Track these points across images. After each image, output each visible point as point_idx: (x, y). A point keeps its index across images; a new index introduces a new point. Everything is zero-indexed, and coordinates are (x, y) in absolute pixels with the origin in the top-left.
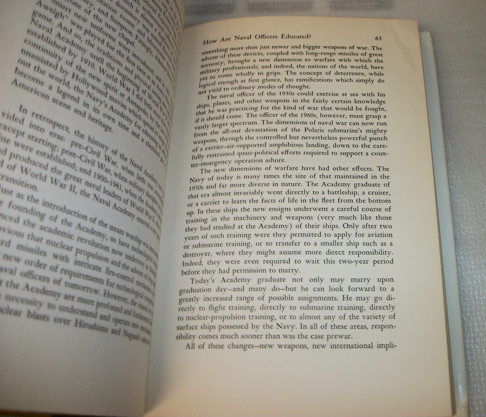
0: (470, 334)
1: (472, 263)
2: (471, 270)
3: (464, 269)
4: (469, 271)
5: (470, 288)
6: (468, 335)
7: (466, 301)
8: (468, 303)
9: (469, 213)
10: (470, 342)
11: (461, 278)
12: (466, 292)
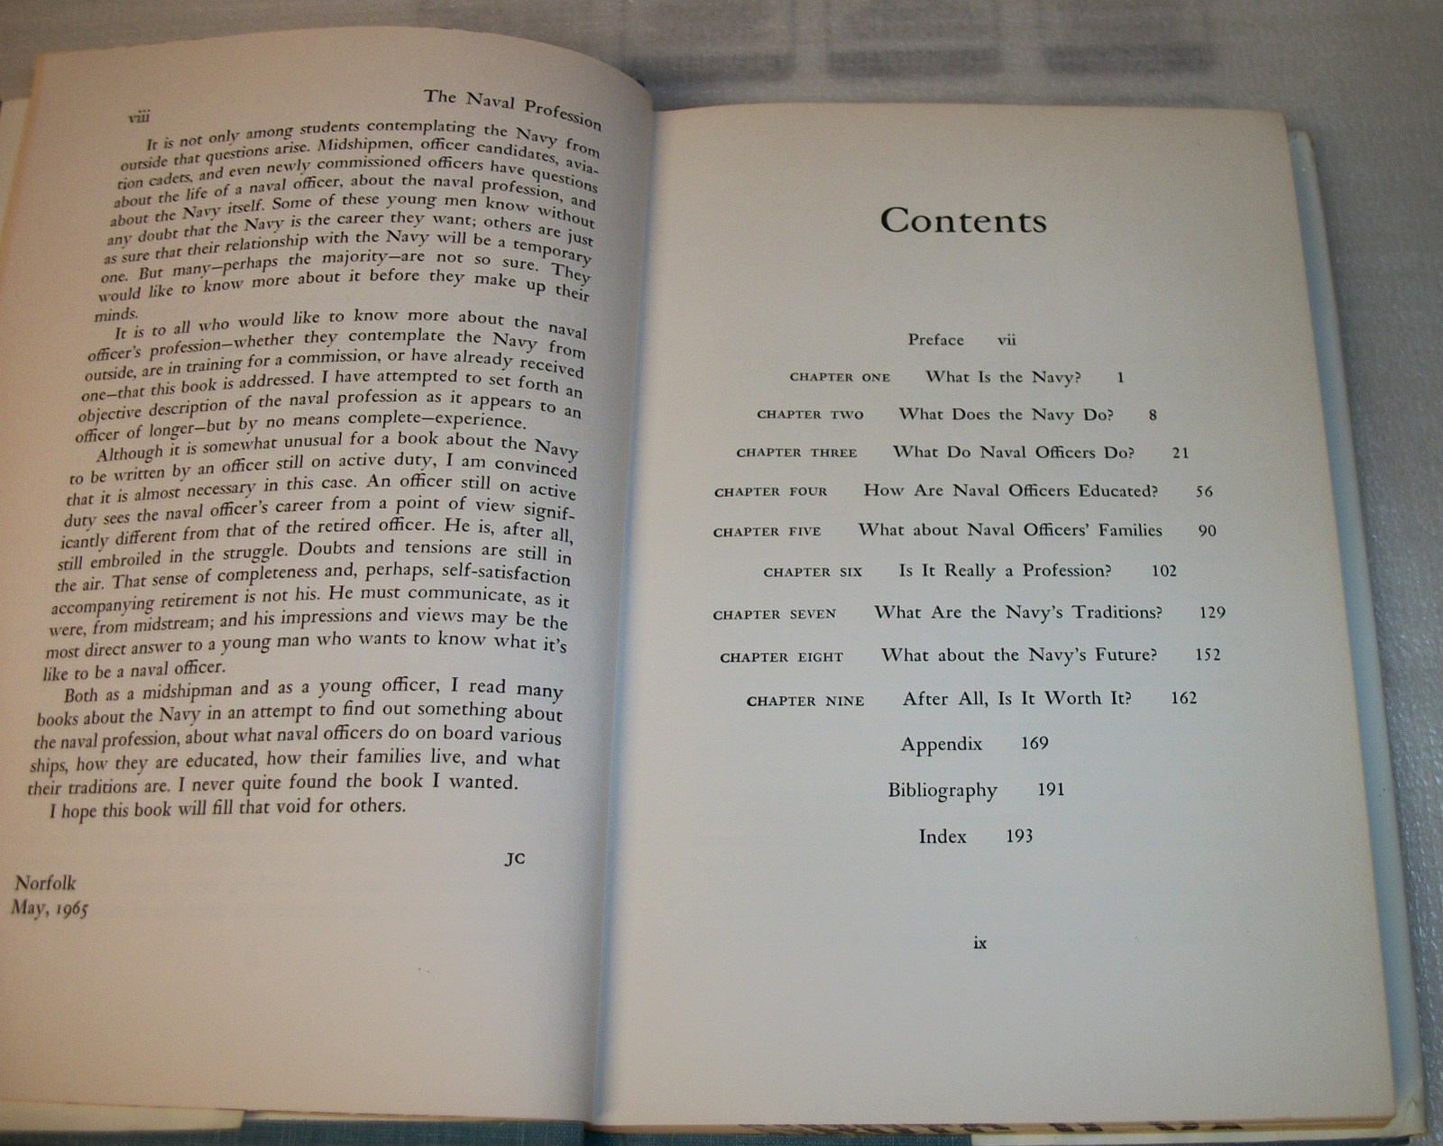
0: (1429, 916)
1: (1431, 731)
2: (1429, 751)
3: (1410, 748)
4: (1424, 754)
5: (1428, 797)
6: (1422, 917)
7: (1417, 829)
8: (1423, 834)
9: (1424, 605)
10: (1429, 934)
11: (1402, 771)
12: (1415, 806)
